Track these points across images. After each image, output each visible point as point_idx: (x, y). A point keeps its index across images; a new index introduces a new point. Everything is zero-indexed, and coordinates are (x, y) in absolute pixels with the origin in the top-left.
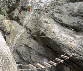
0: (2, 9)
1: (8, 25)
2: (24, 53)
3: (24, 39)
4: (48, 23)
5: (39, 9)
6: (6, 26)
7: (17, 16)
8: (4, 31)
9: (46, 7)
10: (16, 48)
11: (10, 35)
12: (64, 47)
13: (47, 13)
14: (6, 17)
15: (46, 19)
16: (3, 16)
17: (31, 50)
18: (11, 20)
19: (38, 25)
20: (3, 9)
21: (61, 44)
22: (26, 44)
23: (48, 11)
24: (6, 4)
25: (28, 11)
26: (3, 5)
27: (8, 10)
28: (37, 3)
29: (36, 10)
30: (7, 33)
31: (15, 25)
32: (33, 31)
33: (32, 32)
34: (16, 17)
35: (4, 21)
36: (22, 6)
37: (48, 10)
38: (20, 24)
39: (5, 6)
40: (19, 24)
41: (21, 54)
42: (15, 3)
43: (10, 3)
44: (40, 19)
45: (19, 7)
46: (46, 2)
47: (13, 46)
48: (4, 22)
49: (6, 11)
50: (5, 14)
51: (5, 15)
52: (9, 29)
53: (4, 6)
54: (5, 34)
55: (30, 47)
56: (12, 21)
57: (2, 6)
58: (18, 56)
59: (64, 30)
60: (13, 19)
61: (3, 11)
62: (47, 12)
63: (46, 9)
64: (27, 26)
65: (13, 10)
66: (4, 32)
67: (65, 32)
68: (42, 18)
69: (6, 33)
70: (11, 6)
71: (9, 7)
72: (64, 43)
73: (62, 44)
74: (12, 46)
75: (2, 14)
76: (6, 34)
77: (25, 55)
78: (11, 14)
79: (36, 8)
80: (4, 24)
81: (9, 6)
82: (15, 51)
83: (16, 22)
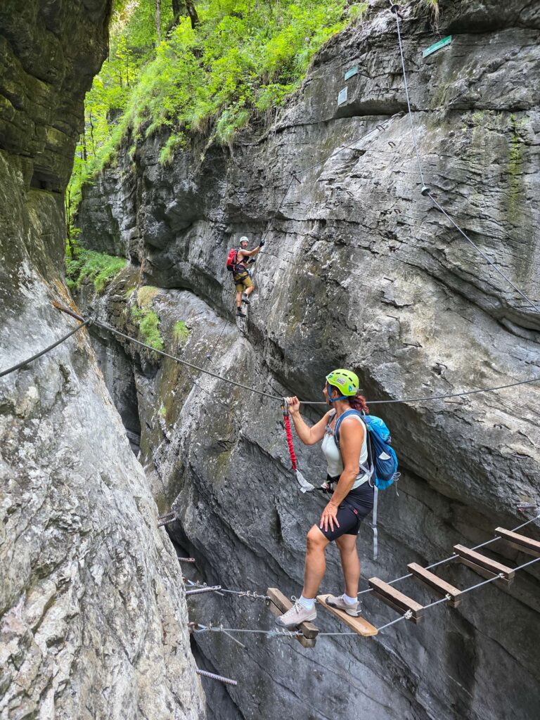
0: (123, 226)
1: (151, 317)
2: (239, 491)
3: (241, 406)
4: (397, 307)
5: (344, 215)
6: (142, 323)
7: (202, 262)
8: (131, 349)
9: (389, 205)
10: (190, 460)
11: (160, 375)
12: (518, 474)
13: (391, 243)
14: (145, 273)
15: (385, 282)
16: (128, 263)
17: (282, 479)
18: (169, 288)
19: (329, 322)
20: (128, 228)
21: (490, 451)
22: (252, 439)
23: (398, 231)
24: (144, 194)
25: (269, 237)
26: (129, 205)
27: (155, 228)
28: (331, 181)
29: (323, 222)
30: (144, 366)
31: (190, 321)
32: (295, 356)
33: (291, 362)
34: (196, 270)
35: (131, 292)
36: (237, 204)
37: (400, 224)
38: (218, 315)
39: (142, 208)
40: (213, 314)
41: (222, 495)
42: (195, 187)
43: (170, 189)
44: (345, 283)
45: (219, 214)
46: (387, 172)
47: (175, 442)
48: (131, 301)
49: (146, 237)
50: (141, 253)
51: (136, 261)
52: (155, 342)
53: (134, 210)
54: (135, 368)
55: (279, 459)
56: (174, 292)
57: (124, 208)
58: (201, 505)
59: (516, 358)
60: (181, 285)
61: (126, 235)
62: (395, 238)
63: (384, 213)
64: (260, 322)
65: (183, 232)
66: (128, 357)
67: (520, 368)
68: (357, 272)
69: (139, 365)
70: (172, 204)
71: (159, 214)
72: (519, 447)
73: (503, 451)
74: (168, 442)
75: (123, 256)
76: (140, 371)
77: (243, 507)
78: (171, 254)
79: (322, 213)
80: (129, 313)
81: (164, 207)
82: (188, 475)
83: (195, 302)
